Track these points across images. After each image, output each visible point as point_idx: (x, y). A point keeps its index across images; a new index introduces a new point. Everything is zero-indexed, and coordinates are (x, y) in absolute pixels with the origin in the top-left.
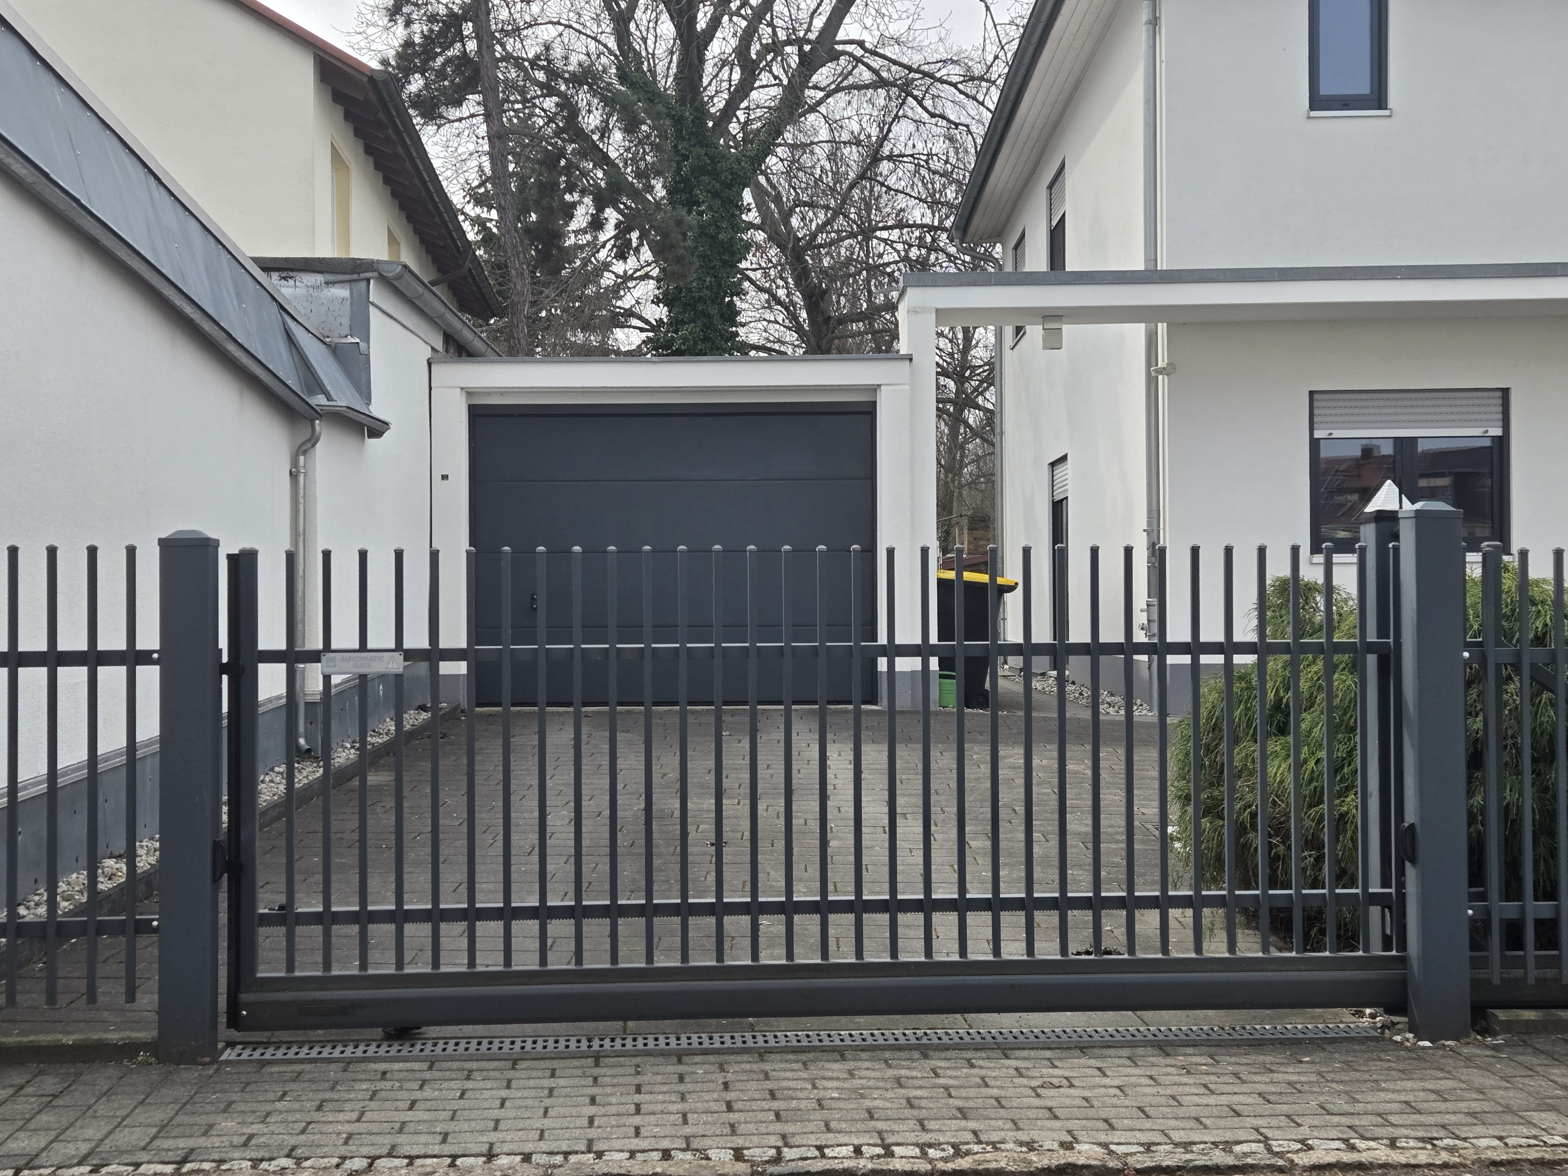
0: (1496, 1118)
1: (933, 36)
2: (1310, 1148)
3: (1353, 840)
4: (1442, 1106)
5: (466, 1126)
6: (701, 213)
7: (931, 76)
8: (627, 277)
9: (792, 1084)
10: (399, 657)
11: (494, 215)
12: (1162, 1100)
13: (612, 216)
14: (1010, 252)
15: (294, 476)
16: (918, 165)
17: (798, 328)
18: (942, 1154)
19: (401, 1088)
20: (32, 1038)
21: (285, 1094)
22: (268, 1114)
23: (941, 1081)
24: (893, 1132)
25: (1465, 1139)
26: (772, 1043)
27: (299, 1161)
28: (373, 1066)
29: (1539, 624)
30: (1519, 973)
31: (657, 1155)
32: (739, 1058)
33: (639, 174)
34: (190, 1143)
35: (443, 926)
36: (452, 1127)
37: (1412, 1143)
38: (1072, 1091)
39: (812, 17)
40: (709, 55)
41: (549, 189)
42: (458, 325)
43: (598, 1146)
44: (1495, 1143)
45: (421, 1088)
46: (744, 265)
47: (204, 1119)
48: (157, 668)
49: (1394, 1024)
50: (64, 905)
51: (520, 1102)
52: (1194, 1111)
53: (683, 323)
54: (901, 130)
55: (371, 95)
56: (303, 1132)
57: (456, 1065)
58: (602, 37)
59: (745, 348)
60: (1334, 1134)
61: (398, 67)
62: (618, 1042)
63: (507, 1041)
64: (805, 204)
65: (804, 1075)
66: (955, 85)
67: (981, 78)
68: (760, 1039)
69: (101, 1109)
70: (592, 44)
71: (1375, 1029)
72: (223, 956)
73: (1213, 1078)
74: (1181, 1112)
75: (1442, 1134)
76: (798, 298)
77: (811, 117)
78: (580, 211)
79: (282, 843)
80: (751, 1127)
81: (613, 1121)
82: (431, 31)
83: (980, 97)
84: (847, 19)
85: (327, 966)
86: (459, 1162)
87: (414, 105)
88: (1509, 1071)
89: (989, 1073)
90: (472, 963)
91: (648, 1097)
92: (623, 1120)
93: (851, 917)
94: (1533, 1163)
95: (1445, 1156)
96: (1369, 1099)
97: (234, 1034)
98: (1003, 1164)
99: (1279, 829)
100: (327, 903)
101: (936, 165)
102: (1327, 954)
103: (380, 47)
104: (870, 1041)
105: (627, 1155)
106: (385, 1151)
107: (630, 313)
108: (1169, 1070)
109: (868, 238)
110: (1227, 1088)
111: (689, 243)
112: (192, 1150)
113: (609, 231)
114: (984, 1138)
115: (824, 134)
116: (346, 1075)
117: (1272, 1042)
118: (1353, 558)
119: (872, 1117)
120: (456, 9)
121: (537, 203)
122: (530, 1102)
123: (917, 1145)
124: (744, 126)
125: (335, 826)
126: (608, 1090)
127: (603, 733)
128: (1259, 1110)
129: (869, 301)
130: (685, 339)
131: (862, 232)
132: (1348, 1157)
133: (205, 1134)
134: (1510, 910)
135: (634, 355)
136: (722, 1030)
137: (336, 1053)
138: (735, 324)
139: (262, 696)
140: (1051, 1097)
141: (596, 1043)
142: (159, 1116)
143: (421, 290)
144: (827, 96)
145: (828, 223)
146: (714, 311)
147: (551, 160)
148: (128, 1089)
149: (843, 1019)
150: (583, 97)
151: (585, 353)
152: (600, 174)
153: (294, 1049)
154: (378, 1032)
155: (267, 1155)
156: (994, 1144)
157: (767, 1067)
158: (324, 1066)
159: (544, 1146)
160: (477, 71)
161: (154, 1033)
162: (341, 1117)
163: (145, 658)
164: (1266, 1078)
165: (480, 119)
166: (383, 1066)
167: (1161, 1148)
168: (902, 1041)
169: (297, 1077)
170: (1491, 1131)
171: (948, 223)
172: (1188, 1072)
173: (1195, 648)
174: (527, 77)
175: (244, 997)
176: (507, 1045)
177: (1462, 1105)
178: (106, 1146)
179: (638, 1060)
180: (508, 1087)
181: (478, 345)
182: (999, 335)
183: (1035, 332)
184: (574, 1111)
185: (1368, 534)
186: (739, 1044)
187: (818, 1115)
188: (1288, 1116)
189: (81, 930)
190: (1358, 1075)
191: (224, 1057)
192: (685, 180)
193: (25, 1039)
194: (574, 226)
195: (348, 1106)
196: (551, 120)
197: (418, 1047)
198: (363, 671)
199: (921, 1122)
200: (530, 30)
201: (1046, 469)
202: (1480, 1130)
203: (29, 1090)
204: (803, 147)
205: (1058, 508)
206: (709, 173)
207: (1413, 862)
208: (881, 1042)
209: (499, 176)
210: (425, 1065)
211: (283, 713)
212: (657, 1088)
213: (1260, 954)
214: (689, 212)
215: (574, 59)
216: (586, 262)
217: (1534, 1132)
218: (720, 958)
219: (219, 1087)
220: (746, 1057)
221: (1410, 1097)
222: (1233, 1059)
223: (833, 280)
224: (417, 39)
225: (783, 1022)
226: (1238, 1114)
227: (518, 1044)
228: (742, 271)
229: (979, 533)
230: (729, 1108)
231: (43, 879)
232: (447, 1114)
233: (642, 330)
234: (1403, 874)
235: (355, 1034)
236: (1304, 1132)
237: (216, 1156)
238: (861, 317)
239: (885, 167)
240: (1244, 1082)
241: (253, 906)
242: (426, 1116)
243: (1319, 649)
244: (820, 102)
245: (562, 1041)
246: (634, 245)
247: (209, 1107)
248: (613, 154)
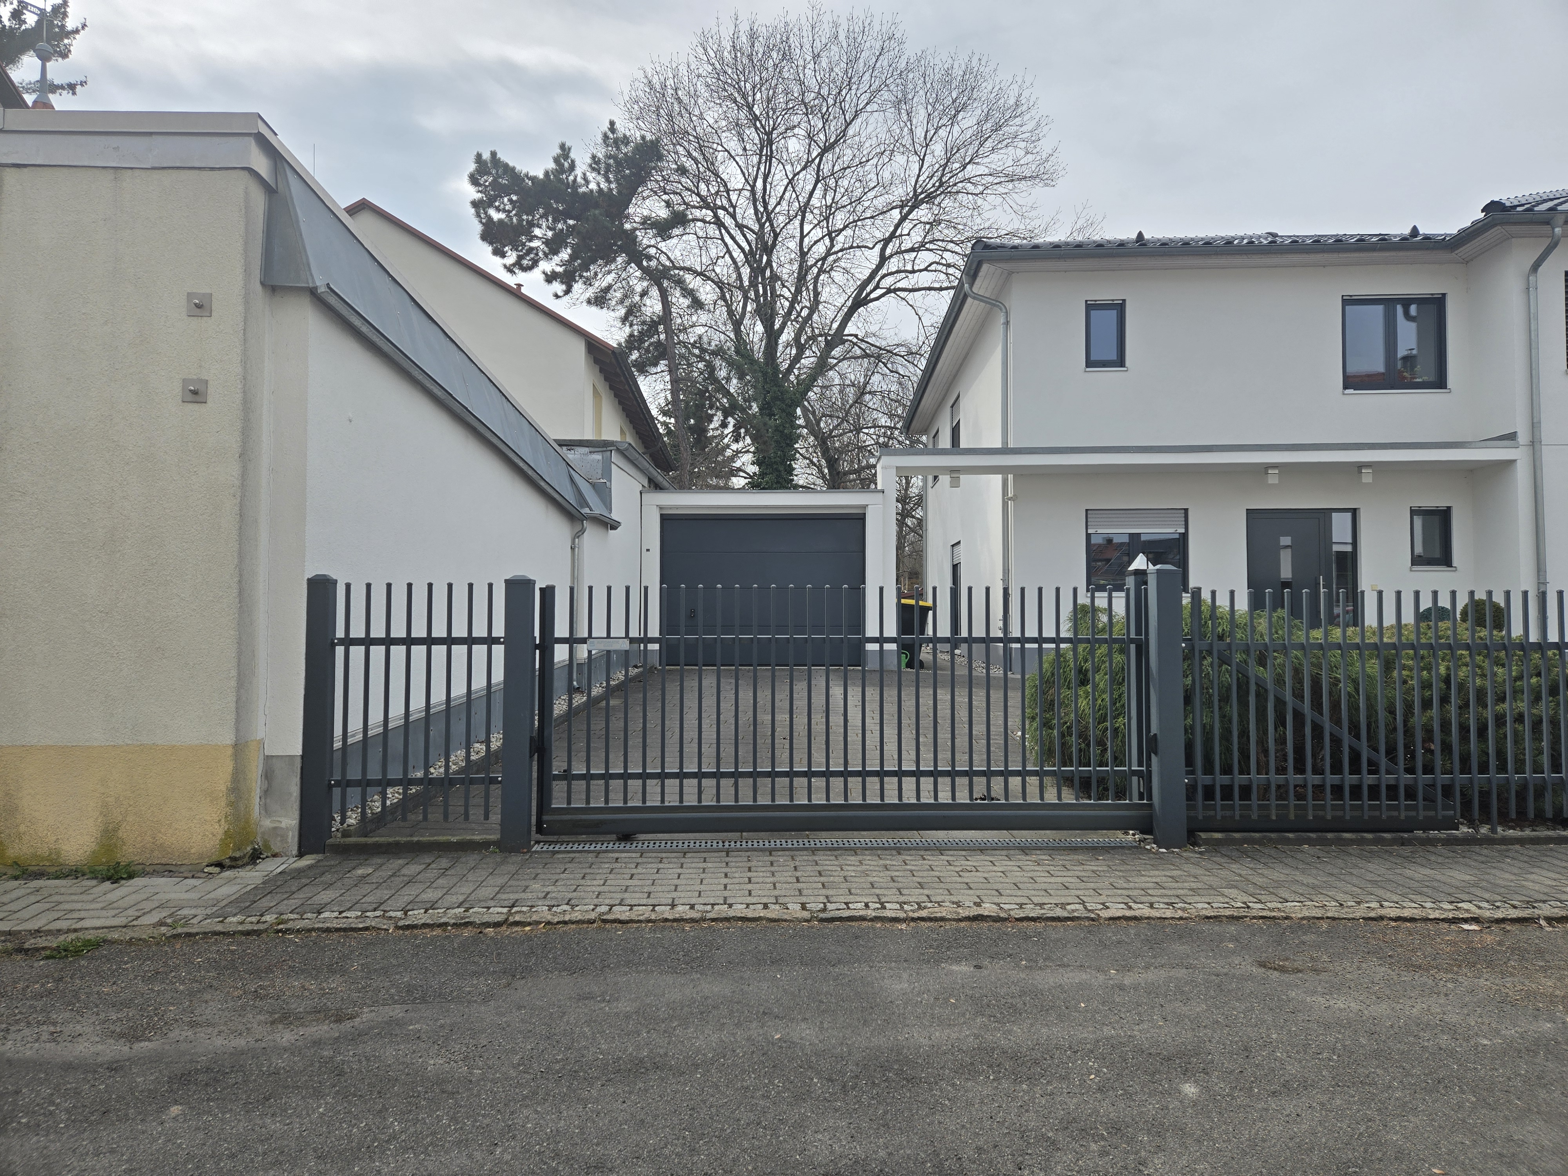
0: (1205, 892)
1: (892, 332)
2: (1108, 908)
3: (1123, 742)
4: (1176, 885)
5: (660, 889)
6: (776, 420)
7: (891, 352)
8: (738, 452)
9: (830, 868)
10: (627, 641)
11: (673, 420)
12: (1026, 880)
13: (730, 420)
14: (931, 440)
15: (573, 549)
16: (884, 397)
17: (823, 477)
18: (912, 908)
19: (626, 867)
20: (435, 838)
21: (565, 870)
22: (557, 881)
23: (908, 867)
24: (884, 895)
25: (1190, 904)
26: (818, 845)
27: (573, 907)
28: (611, 855)
29: (1220, 629)
30: (1212, 813)
31: (761, 906)
32: (801, 853)
33: (745, 400)
34: (516, 896)
35: (648, 781)
36: (652, 889)
37: (1162, 906)
38: (978, 874)
39: (832, 323)
40: (780, 341)
41: (700, 407)
42: (656, 474)
43: (729, 901)
44: (1206, 906)
45: (636, 867)
46: (796, 446)
47: (524, 883)
48: (503, 646)
49: (1145, 839)
50: (454, 767)
51: (688, 876)
52: (1044, 886)
53: (766, 474)
54: (876, 378)
55: (613, 360)
56: (575, 891)
57: (654, 855)
58: (728, 333)
59: (796, 487)
60: (1120, 900)
61: (626, 347)
62: (738, 843)
63: (681, 842)
64: (828, 416)
65: (836, 863)
66: (903, 357)
67: (916, 353)
68: (812, 843)
69: (471, 877)
70: (722, 336)
71: (1136, 842)
72: (534, 795)
73: (1052, 868)
74: (1036, 886)
75: (1177, 900)
76: (823, 462)
77: (831, 373)
78: (715, 418)
79: (565, 735)
80: (810, 892)
81: (737, 887)
82: (643, 329)
83: (915, 363)
84: (850, 324)
85: (588, 802)
86: (656, 908)
87: (634, 366)
88: (1209, 866)
89: (933, 863)
90: (663, 801)
91: (755, 874)
92: (742, 886)
93: (860, 779)
94: (1227, 917)
95: (1180, 913)
96: (1136, 880)
97: (539, 837)
98: (944, 914)
99: (1083, 736)
100: (588, 769)
101: (893, 396)
102: (1110, 802)
103: (618, 338)
104: (870, 845)
105: (745, 906)
106: (617, 902)
107: (739, 469)
108: (1028, 863)
109: (858, 433)
110: (1060, 874)
111: (770, 435)
112: (517, 900)
113: (730, 428)
114: (933, 899)
115: (837, 381)
116: (598, 860)
117: (1082, 848)
118: (1123, 594)
119: (873, 887)
120: (655, 318)
121: (694, 414)
122: (693, 876)
123: (897, 903)
124: (797, 377)
125: (592, 727)
126: (734, 870)
127: (730, 681)
128: (1078, 886)
129: (859, 464)
130: (767, 483)
131: (856, 430)
132: (1129, 913)
133: (524, 891)
134: (1207, 779)
135: (742, 490)
136: (792, 837)
137: (592, 848)
138: (792, 475)
139: (556, 660)
140: (967, 877)
141: (727, 844)
142: (500, 881)
143: (637, 456)
144: (839, 362)
145: (839, 425)
146: (782, 468)
147: (701, 393)
148: (485, 866)
149: (855, 833)
150: (718, 362)
151: (717, 488)
152: (725, 401)
153: (571, 845)
154: (614, 837)
155: (556, 904)
156: (938, 902)
157: (816, 858)
158: (586, 855)
159: (701, 900)
160: (665, 349)
161: (499, 836)
162: (595, 883)
163: (496, 641)
164: (1080, 868)
165: (666, 373)
166: (616, 855)
167: (1028, 906)
168: (887, 845)
169: (572, 860)
170: (1203, 900)
171: (899, 426)
172: (1039, 864)
173: (1040, 640)
174: (690, 353)
175: (545, 818)
176: (680, 844)
177: (1186, 884)
178: (472, 897)
179: (749, 853)
180: (682, 867)
181: (665, 484)
182: (925, 481)
183: (944, 479)
184: (716, 881)
185: (1130, 582)
186: (801, 846)
187: (844, 885)
188: (1094, 890)
189: (462, 781)
190: (1129, 867)
191: (534, 849)
192: (768, 403)
193: (432, 839)
194: (712, 426)
195: (598, 877)
196: (701, 373)
197: (635, 845)
198: (608, 648)
199: (899, 890)
200: (691, 330)
201: (949, 548)
202: (1197, 898)
203: (433, 866)
204: (826, 387)
205: (955, 568)
206: (779, 400)
207: (1156, 754)
208: (875, 845)
209: (675, 401)
210: (638, 855)
211: (567, 668)
212: (759, 869)
213: (1075, 802)
214: (770, 419)
215: (713, 344)
216: (718, 444)
217: (1227, 900)
218: (791, 800)
219: (531, 865)
220: (805, 853)
221: (1158, 880)
222: (1062, 857)
223: (841, 453)
224: (636, 333)
225: (824, 834)
226: (1068, 888)
227: (686, 844)
228: (796, 449)
229: (914, 580)
230: (798, 881)
231: (443, 754)
232: (651, 882)
233: (745, 478)
234: (1150, 760)
235: (602, 838)
236: (1103, 899)
237: (530, 904)
238: (855, 472)
239: (867, 397)
240: (1069, 870)
241: (551, 770)
242: (639, 883)
243: (1105, 641)
244: (836, 365)
245: (709, 842)
246: (742, 435)
247: (526, 876)
248: (732, 391)
